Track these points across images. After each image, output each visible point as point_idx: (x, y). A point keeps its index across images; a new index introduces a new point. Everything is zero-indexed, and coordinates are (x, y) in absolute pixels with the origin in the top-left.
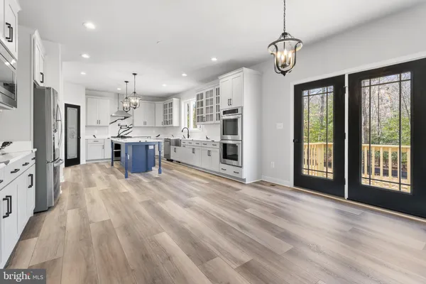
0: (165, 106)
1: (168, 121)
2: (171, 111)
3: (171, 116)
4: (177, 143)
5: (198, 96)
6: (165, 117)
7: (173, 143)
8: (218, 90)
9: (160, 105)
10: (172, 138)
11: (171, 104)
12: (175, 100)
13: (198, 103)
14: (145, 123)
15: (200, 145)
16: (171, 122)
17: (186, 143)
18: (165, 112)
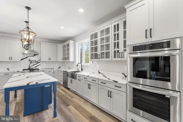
0: (64, 47)
1: (66, 58)
2: (68, 50)
3: (68, 54)
4: (73, 76)
5: (92, 36)
6: (64, 54)
7: (70, 75)
8: (125, 23)
9: (60, 46)
10: (69, 71)
11: (68, 45)
12: (71, 42)
13: (92, 42)
14: (50, 59)
15: (97, 82)
16: (68, 58)
17: (81, 78)
18: (64, 51)
